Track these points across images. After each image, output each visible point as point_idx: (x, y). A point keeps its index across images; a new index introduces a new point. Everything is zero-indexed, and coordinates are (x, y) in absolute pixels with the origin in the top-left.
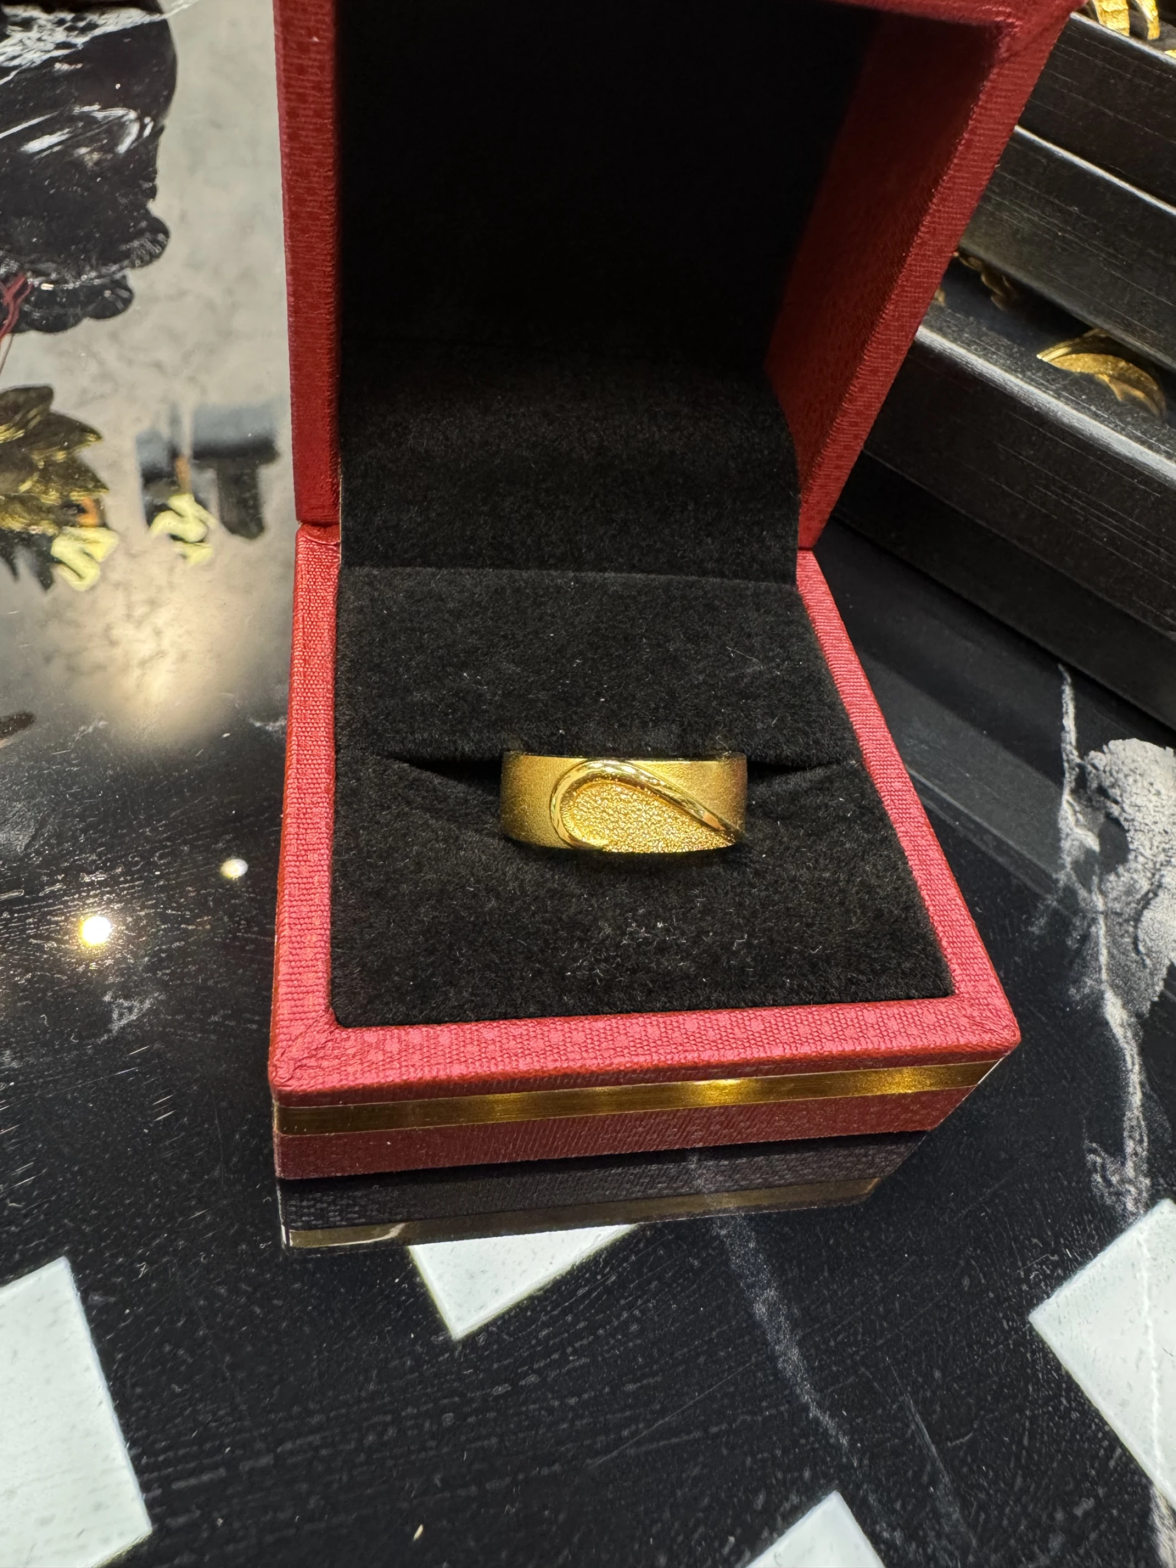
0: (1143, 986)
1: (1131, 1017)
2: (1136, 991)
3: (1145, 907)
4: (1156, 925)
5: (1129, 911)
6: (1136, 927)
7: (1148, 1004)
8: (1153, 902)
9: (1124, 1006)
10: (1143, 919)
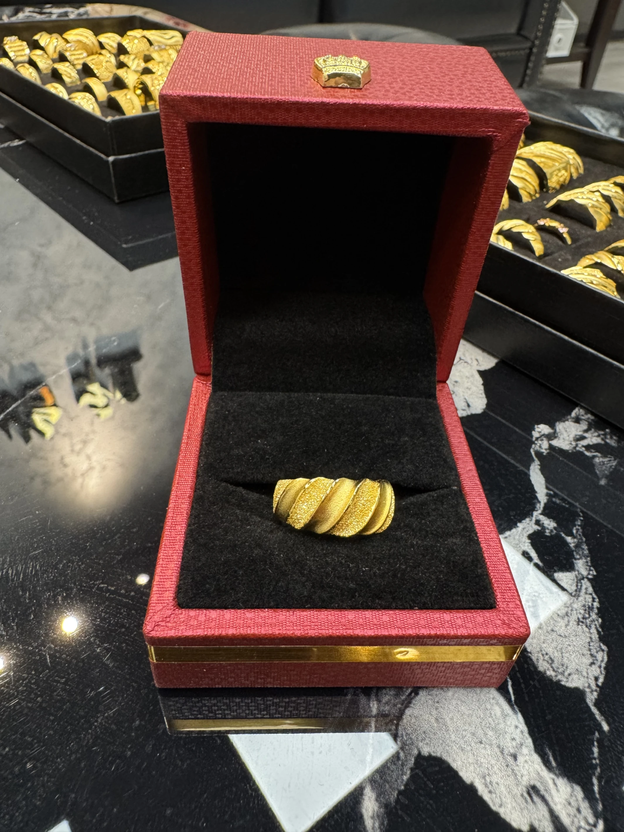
0: (394, 776)
1: (380, 807)
2: (388, 783)
3: (407, 707)
4: (413, 720)
5: (395, 711)
6: (397, 725)
7: (395, 794)
8: (414, 701)
9: (377, 799)
10: (404, 717)
